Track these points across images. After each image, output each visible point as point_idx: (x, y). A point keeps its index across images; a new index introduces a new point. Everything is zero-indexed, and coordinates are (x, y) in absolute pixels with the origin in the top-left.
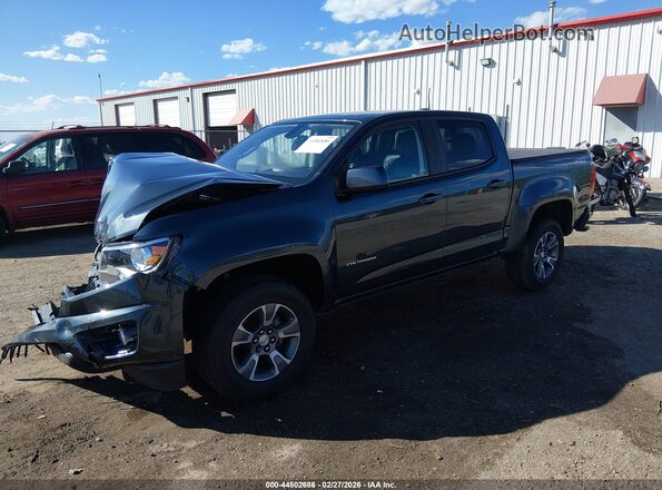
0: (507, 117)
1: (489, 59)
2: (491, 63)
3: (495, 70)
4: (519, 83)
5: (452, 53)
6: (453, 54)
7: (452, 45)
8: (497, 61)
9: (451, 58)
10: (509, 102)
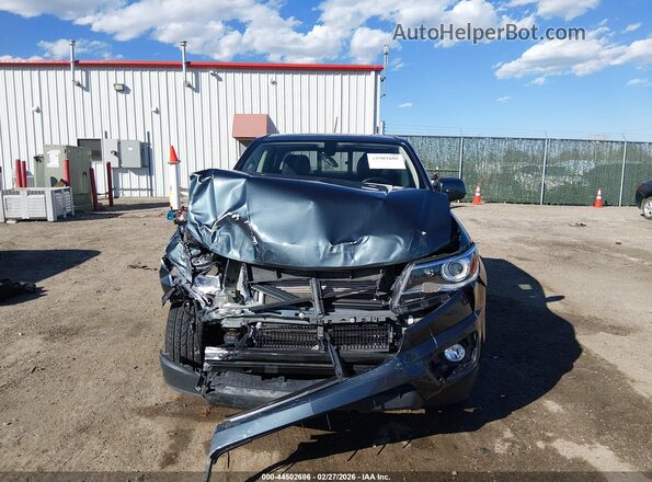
0: (149, 144)
1: (123, 85)
2: (124, 90)
3: (130, 96)
4: (157, 112)
5: (78, 73)
6: (79, 75)
7: (78, 65)
8: (130, 87)
9: (78, 78)
10: (149, 129)
